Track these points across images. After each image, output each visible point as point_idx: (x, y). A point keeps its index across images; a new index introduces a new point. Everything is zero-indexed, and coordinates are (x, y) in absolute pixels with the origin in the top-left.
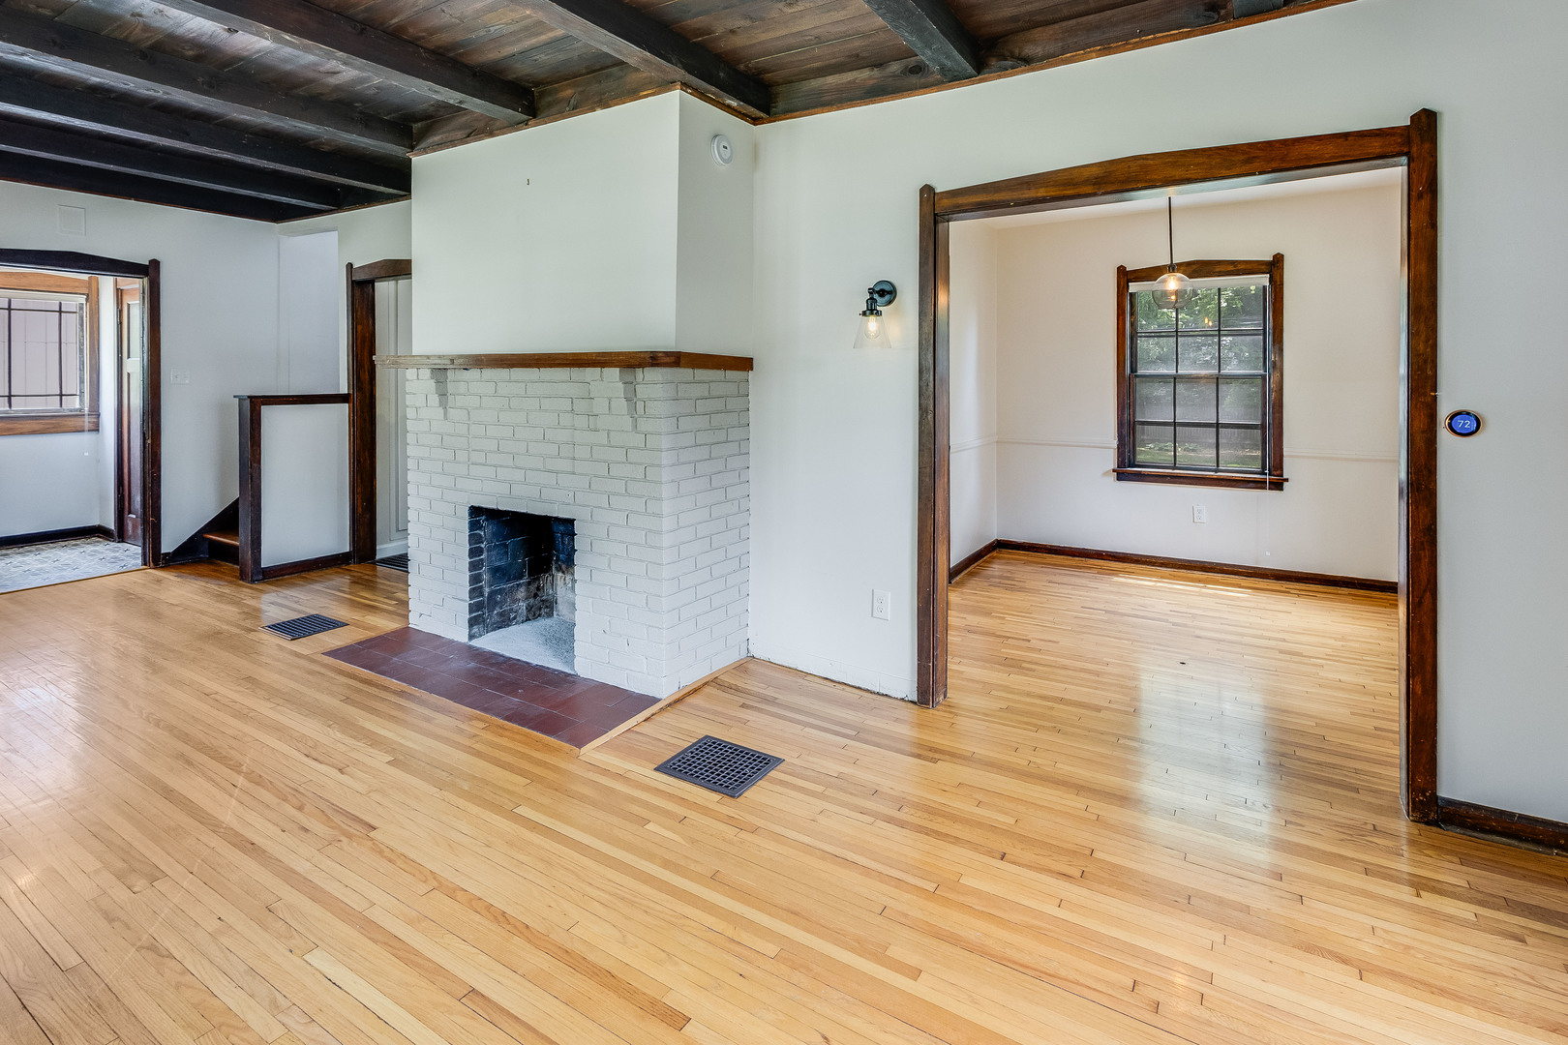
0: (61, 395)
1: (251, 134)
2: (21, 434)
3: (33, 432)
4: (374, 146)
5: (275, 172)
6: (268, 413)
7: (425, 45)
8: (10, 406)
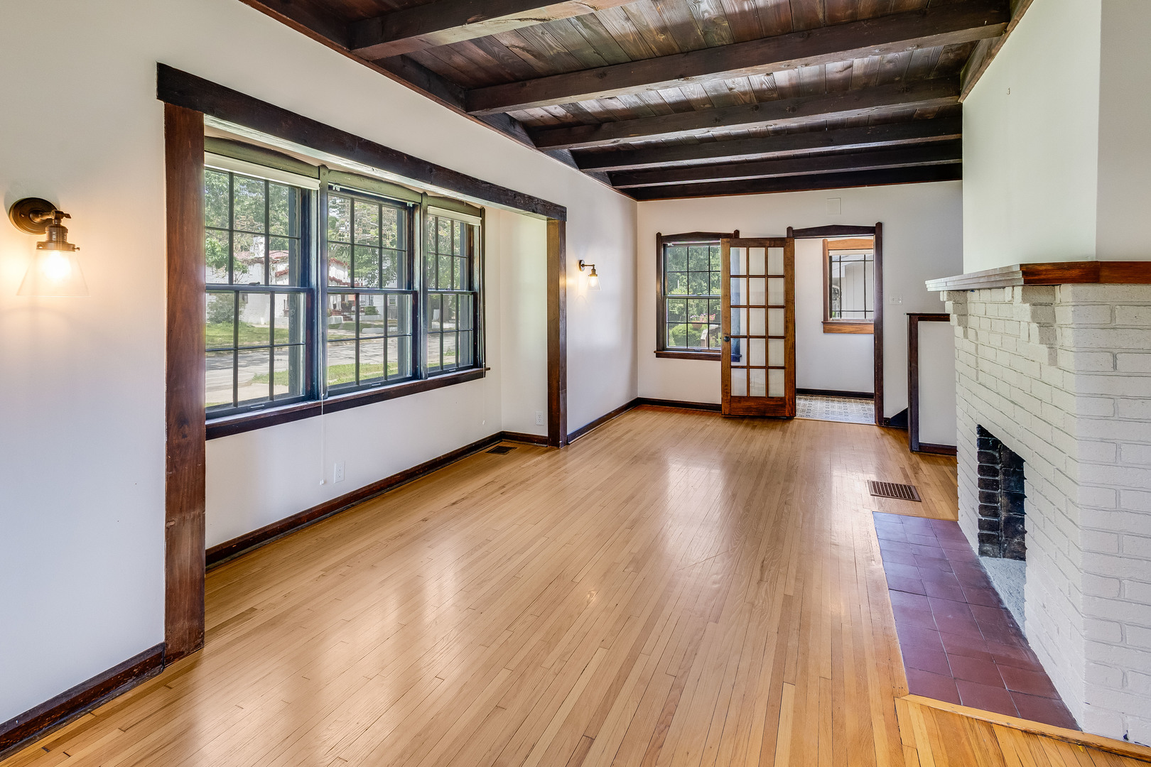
0: (865, 311)
1: (873, 125)
2: (845, 333)
3: (850, 333)
4: (909, 107)
5: (928, 144)
6: (923, 326)
7: (863, 18)
8: (841, 317)
